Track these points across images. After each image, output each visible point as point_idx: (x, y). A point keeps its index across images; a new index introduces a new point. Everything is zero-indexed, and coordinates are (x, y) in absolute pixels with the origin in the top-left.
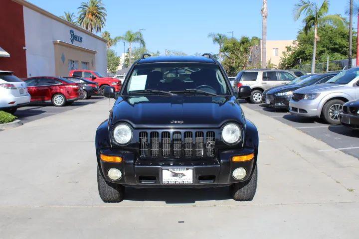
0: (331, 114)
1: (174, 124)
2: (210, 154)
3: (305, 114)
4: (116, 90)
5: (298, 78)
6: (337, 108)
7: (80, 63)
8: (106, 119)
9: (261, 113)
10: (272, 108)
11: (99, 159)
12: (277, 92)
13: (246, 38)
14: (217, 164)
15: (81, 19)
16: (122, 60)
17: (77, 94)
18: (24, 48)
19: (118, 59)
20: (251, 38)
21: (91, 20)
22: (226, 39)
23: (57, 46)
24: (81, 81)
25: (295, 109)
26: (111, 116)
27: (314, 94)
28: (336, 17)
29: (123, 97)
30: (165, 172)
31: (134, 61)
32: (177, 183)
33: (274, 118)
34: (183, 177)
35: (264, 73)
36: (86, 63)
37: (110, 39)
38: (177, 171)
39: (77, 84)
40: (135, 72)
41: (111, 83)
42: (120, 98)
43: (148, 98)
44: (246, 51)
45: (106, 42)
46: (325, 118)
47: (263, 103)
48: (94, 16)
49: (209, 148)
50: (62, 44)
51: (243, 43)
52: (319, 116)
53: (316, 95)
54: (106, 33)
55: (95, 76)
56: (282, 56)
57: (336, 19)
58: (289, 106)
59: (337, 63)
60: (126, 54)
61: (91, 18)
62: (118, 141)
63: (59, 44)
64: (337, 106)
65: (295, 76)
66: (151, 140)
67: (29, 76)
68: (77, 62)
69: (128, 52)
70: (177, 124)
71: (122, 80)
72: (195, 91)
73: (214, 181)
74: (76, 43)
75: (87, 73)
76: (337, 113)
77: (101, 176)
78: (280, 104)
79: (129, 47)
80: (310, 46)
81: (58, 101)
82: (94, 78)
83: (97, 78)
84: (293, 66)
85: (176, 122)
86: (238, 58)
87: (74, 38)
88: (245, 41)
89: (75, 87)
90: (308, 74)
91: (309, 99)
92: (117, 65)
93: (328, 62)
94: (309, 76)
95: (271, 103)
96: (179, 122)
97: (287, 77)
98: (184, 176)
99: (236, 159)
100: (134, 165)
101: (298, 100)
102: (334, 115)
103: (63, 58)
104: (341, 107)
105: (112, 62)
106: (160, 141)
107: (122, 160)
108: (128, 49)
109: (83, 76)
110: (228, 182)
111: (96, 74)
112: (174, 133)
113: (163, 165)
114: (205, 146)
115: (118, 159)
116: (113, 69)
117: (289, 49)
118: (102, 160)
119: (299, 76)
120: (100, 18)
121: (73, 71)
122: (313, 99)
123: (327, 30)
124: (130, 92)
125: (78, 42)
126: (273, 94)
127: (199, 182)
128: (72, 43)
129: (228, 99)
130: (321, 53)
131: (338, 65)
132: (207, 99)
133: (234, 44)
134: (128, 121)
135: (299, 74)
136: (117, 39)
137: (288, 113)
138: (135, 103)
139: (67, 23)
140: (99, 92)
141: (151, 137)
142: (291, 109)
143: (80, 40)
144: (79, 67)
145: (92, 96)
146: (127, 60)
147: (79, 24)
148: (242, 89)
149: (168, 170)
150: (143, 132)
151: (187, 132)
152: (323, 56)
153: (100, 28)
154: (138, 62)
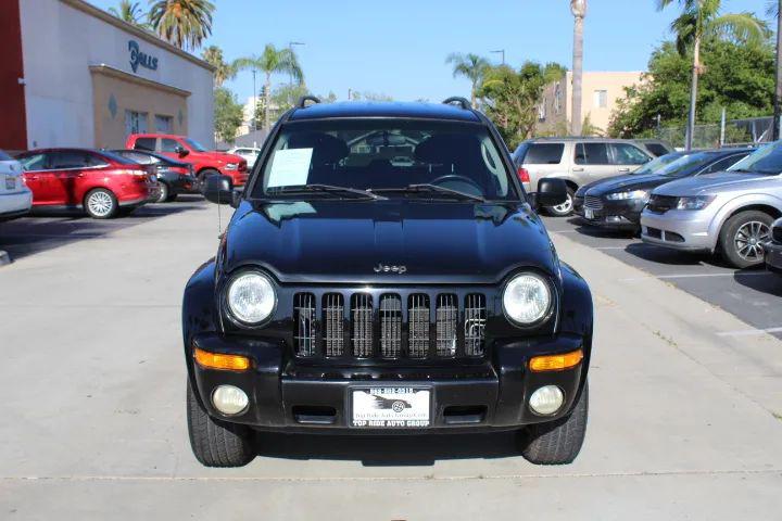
0: (740, 245)
1: (383, 273)
2: (473, 351)
3: (678, 243)
4: (235, 182)
5: (657, 160)
6: (755, 231)
7: (151, 117)
8: (212, 257)
9: (574, 240)
10: (598, 227)
11: (190, 361)
12: (611, 192)
13: (533, 67)
14: (492, 377)
15: (155, 17)
16: (249, 114)
17: (144, 191)
18: (20, 81)
19: (239, 110)
20: (545, 66)
21: (179, 21)
22: (488, 67)
23: (99, 77)
24: (154, 160)
25: (655, 232)
26: (224, 249)
27: (702, 198)
28: (744, 19)
29: (253, 203)
30: (358, 397)
31: (278, 116)
32: (389, 424)
33: (604, 252)
34: (406, 411)
35: (578, 147)
36: (167, 119)
37: (221, 65)
38: (389, 394)
39: (143, 167)
40: (282, 140)
41: (222, 165)
42: (245, 205)
43: (314, 206)
44: (535, 96)
45: (212, 69)
46: (726, 255)
47: (576, 216)
48: (186, 10)
49: (470, 334)
50: (109, 73)
51: (527, 76)
52: (713, 250)
53: (706, 200)
54: (213, 50)
55: (185, 149)
56: (615, 107)
57: (744, 23)
58: (639, 224)
59: (740, 126)
60: (257, 99)
61: (180, 14)
62: (239, 317)
63: (102, 73)
64: (755, 225)
65: (650, 155)
66: (324, 313)
67: (31, 148)
68: (145, 114)
69: (263, 94)
70: (391, 273)
71: (251, 160)
72: (431, 188)
73: (483, 420)
74: (143, 73)
75: (168, 142)
76: (755, 243)
77: (194, 404)
78: (616, 219)
79: (264, 82)
80: (680, 84)
81: (99, 207)
82: (183, 154)
83: (192, 153)
84: (640, 131)
85: (387, 269)
86: (515, 111)
87: (139, 59)
88: (531, 72)
89: (139, 173)
90: (679, 150)
91: (688, 209)
92: (237, 123)
93: (723, 123)
94: (682, 154)
95: (597, 218)
96: (395, 269)
97: (631, 156)
98: (408, 406)
99: (538, 364)
100: (281, 378)
101: (663, 212)
102: (747, 248)
103: (112, 106)
104: (764, 230)
105: (227, 116)
106: (347, 315)
107: (250, 363)
108: (264, 88)
109: (159, 146)
110: (518, 421)
111: (189, 143)
112: (382, 297)
113: (354, 378)
114: (460, 330)
115: (240, 363)
116: (229, 133)
117: (630, 92)
118: (199, 366)
119: (658, 155)
120: (200, 15)
121: (136, 136)
122: (700, 208)
123: (718, 50)
124: (270, 189)
125: (147, 70)
126: (603, 196)
127: (445, 422)
128: (134, 69)
129: (511, 209)
130: (704, 102)
131: (743, 131)
132: (463, 209)
133: (506, 80)
134: (266, 266)
135: (658, 150)
136: (240, 64)
137: (636, 241)
138: (284, 218)
139: (123, 25)
140: (195, 186)
141: (324, 305)
142: (645, 230)
143: (153, 64)
144: (149, 128)
145: (179, 195)
146: (260, 113)
147: (151, 29)
148: (544, 186)
149: (367, 391)
150: (303, 294)
151: (416, 295)
152: (709, 110)
153: (199, 39)
154: (291, 116)
